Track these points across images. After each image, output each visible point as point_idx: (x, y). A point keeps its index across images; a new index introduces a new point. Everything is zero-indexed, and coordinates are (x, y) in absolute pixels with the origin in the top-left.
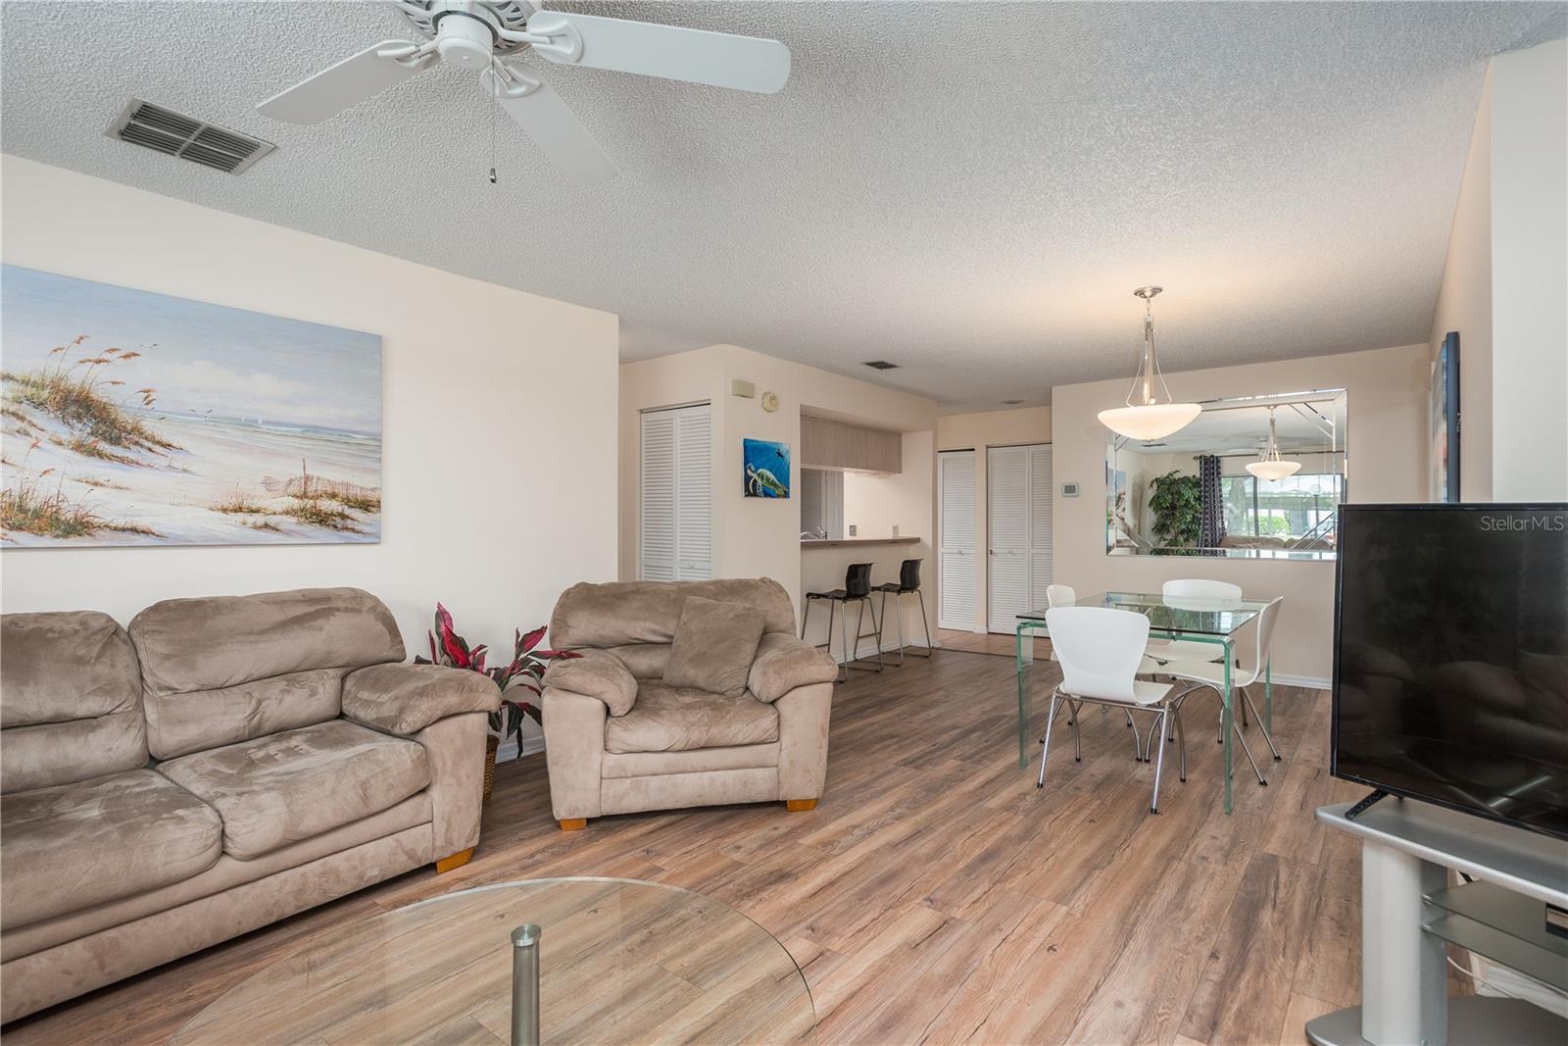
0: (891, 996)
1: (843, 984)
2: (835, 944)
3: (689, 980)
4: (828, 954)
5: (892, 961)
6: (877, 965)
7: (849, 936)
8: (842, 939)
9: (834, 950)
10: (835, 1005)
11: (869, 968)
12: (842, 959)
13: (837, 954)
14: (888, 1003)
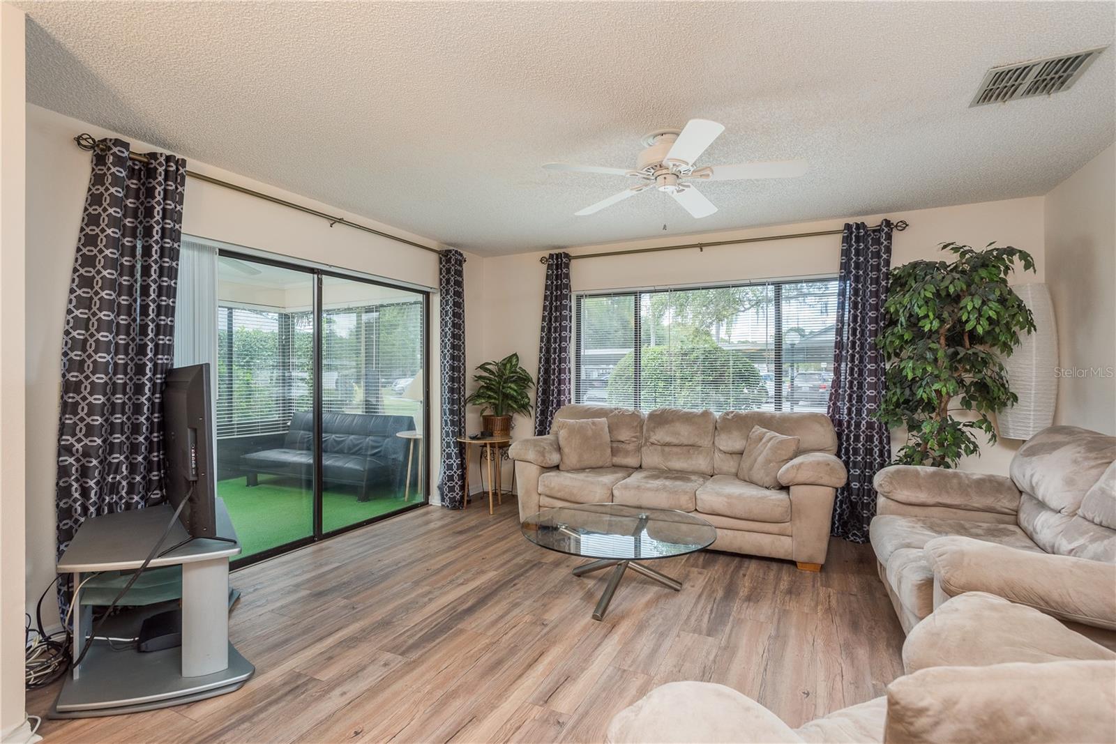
0: (495, 680)
1: (527, 683)
2: (537, 712)
3: (625, 671)
4: (541, 703)
5: (493, 703)
6: (504, 699)
7: (529, 720)
8: (532, 717)
9: (537, 707)
10: (529, 670)
11: (509, 697)
12: (530, 700)
13: (535, 703)
14: (497, 676)
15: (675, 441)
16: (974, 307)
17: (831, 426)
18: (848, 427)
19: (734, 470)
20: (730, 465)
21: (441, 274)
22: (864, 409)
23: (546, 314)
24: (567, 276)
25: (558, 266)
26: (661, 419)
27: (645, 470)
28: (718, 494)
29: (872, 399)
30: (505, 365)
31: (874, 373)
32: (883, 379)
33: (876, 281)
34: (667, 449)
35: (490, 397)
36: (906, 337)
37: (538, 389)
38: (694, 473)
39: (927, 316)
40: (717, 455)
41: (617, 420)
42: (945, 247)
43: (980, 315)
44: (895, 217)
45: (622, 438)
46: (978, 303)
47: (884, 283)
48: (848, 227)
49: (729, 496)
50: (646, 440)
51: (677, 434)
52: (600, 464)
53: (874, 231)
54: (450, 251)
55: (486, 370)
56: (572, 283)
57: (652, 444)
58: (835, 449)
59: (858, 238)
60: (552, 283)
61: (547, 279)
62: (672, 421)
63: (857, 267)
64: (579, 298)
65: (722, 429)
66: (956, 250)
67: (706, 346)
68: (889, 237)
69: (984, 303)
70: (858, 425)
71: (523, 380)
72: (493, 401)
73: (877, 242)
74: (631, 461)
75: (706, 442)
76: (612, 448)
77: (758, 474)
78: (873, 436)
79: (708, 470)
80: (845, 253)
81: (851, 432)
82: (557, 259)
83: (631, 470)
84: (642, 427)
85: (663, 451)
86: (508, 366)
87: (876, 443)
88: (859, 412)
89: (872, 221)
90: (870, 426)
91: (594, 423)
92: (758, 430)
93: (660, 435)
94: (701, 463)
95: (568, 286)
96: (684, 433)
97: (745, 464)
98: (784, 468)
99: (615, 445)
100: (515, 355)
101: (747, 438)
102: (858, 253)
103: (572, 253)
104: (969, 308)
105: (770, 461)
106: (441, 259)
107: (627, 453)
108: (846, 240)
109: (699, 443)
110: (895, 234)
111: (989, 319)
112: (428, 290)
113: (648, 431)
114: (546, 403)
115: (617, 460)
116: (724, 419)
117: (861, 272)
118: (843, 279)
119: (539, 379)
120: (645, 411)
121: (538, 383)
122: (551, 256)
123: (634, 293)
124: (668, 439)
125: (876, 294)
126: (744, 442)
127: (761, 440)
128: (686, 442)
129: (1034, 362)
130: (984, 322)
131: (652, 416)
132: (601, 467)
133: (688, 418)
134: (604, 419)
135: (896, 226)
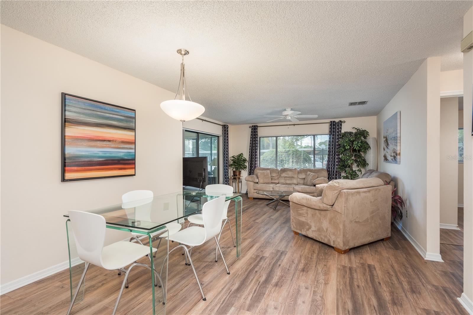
15: (288, 176)
16: (356, 144)
17: (327, 172)
18: (331, 172)
19: (302, 183)
20: (302, 182)
21: (223, 131)
22: (335, 168)
23: (251, 142)
24: (257, 132)
25: (255, 129)
26: (284, 170)
27: (280, 183)
28: (299, 187)
29: (337, 165)
30: (239, 156)
31: (337, 159)
32: (339, 160)
33: (338, 135)
34: (286, 178)
35: (235, 165)
36: (343, 150)
37: (249, 163)
38: (293, 184)
39: (346, 145)
40: (299, 179)
41: (272, 171)
42: (353, 128)
43: (357, 146)
44: (342, 120)
45: (274, 176)
46: (357, 143)
47: (339, 136)
48: (331, 122)
49: (302, 187)
50: (280, 176)
51: (288, 174)
52: (268, 182)
53: (337, 123)
54: (225, 125)
55: (234, 158)
56: (258, 134)
57: (282, 177)
58: (327, 177)
59: (333, 125)
60: (253, 134)
61: (251, 132)
62: (287, 171)
63: (333, 132)
64: (260, 138)
65: (300, 173)
66: (356, 129)
67: (293, 149)
68: (341, 125)
69: (358, 143)
70: (333, 172)
71: (245, 160)
72: (236, 166)
73: (338, 126)
74: (277, 181)
75: (296, 176)
76: (271, 178)
77: (309, 183)
78: (337, 174)
79: (297, 183)
80: (331, 128)
81: (332, 173)
82: (254, 127)
83: (276, 184)
84: (279, 173)
85: (285, 179)
86: (240, 157)
87: (338, 176)
88: (334, 168)
89: (337, 120)
90: (336, 172)
91: (266, 172)
92: (309, 173)
93: (284, 175)
94: (295, 181)
95: (257, 135)
96: (290, 174)
97: (306, 181)
98: (314, 181)
99: (272, 177)
100: (242, 153)
101: (306, 175)
102: (333, 129)
103: (258, 125)
104: (355, 144)
105: (311, 180)
106: (223, 127)
107: (275, 179)
108: (331, 125)
109: (294, 177)
110: (343, 124)
111: (359, 146)
112: (219, 136)
113: (280, 174)
114: (251, 167)
115: (273, 181)
116: (300, 170)
117: (334, 133)
118: (330, 135)
119: (249, 160)
120: (279, 168)
121: (249, 161)
122: (253, 126)
123: (276, 137)
124: (286, 176)
125: (338, 139)
126: (305, 176)
127: (309, 175)
128: (290, 176)
129: (372, 156)
130: (358, 147)
131: (281, 170)
132: (268, 183)
133: (291, 170)
134: (269, 171)
135: (343, 122)
